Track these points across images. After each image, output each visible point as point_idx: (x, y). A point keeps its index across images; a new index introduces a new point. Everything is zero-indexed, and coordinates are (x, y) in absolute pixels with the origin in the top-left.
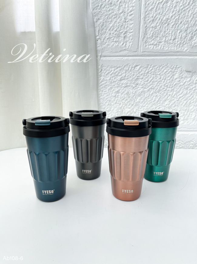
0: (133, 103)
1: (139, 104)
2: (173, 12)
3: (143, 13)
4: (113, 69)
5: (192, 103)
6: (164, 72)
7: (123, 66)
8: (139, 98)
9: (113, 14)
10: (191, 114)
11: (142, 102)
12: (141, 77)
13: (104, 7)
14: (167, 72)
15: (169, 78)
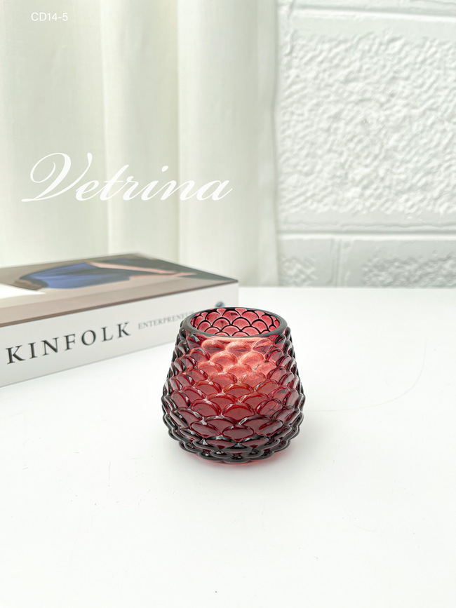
1: (395, 154)
7: (356, 40)
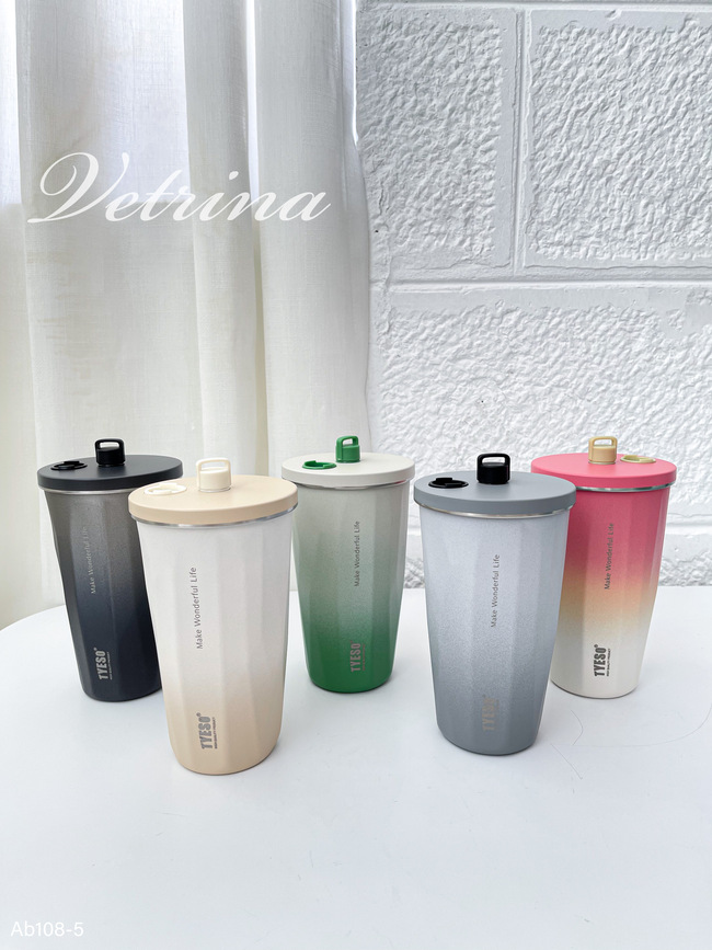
0: (497, 435)
1: (519, 436)
2: (624, 139)
3: (525, 145)
4: (430, 323)
5: (695, 431)
6: (598, 333)
7: (463, 314)
8: (519, 417)
9: (427, 147)
10: (692, 466)
11: (529, 431)
12: (525, 348)
13: (399, 125)
14: (607, 331)
15: (615, 352)
